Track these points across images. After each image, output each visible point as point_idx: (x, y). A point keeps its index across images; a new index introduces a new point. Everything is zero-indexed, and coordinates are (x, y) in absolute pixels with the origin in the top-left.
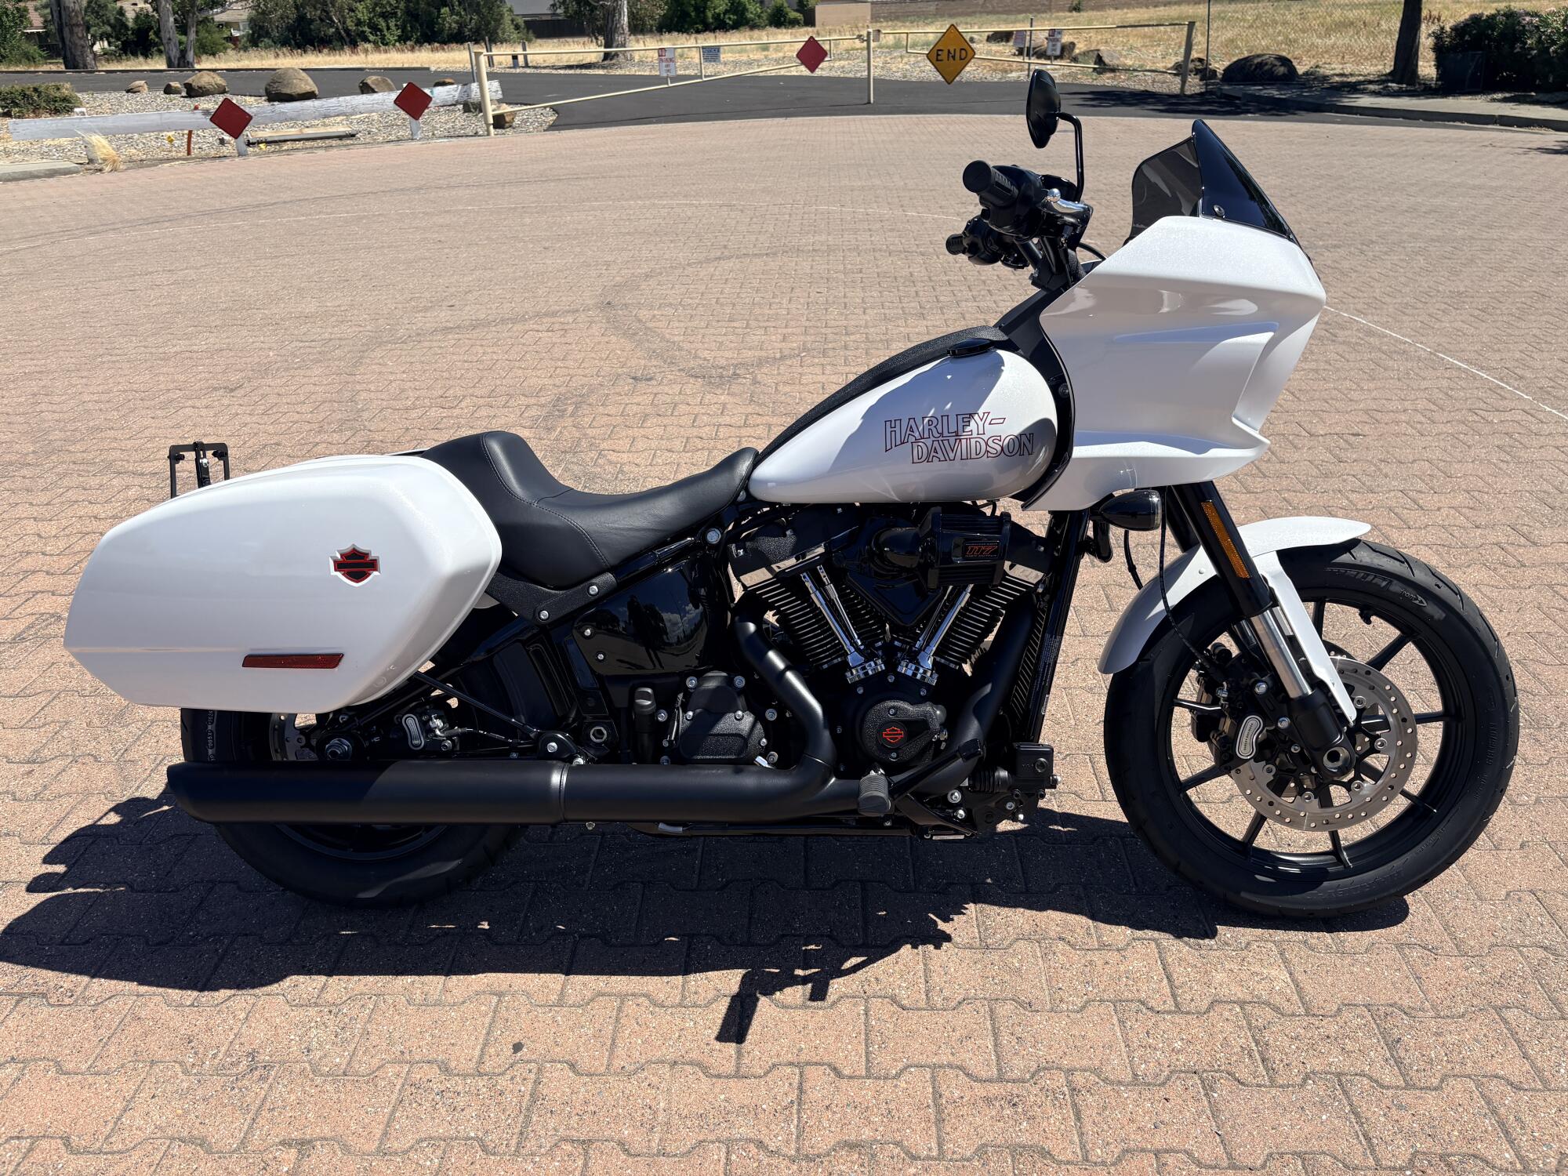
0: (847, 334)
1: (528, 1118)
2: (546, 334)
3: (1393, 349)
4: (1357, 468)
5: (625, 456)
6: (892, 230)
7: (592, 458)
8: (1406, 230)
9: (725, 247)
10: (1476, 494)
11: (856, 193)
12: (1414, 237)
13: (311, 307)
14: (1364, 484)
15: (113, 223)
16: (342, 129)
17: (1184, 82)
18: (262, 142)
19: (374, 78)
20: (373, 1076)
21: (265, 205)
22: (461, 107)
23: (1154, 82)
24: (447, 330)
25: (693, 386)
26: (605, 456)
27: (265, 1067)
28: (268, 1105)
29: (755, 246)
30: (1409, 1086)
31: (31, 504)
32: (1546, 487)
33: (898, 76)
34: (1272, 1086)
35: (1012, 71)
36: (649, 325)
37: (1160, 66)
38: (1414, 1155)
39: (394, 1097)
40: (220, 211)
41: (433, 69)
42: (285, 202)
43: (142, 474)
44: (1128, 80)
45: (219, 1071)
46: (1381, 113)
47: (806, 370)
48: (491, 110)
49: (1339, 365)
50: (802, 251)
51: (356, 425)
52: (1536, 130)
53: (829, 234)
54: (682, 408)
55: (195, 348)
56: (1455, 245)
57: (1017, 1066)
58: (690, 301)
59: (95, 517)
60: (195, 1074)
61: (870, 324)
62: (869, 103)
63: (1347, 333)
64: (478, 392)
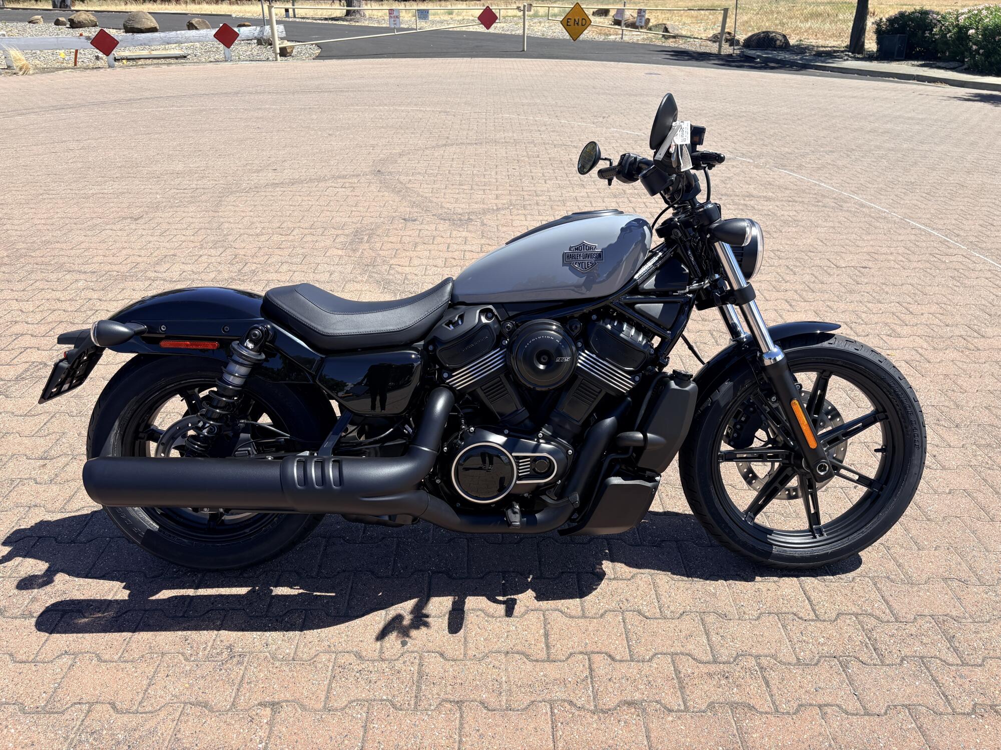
0: (537, 196)
1: (419, 688)
2: (341, 189)
3: (878, 215)
4: (869, 288)
5: (407, 269)
6: (553, 131)
7: (386, 270)
8: (872, 143)
9: (448, 138)
10: (943, 305)
11: (526, 107)
12: (879, 148)
13: (180, 167)
14: (874, 297)
15: (33, 108)
16: (177, 52)
17: (720, 46)
18: (124, 59)
19: (197, 20)
20: (313, 661)
21: (134, 100)
22: (256, 41)
23: (700, 45)
24: (275, 185)
25: (443, 226)
26: (394, 268)
27: (240, 656)
28: (246, 680)
29: (467, 138)
30: (963, 664)
31: (12, 290)
32: (983, 302)
33: (539, 34)
34: (883, 665)
35: (610, 35)
36: (407, 185)
37: (704, 36)
38: (975, 705)
39: (329, 674)
40: (104, 103)
41: (234, 16)
42: (147, 98)
43: (85, 272)
44: (685, 43)
45: (208, 658)
46: (843, 71)
47: (514, 217)
48: (278, 44)
49: (847, 224)
50: (499, 142)
51: (225, 244)
52: (939, 84)
53: (513, 132)
54: (439, 240)
55: (106, 191)
56: (903, 153)
57: (724, 654)
58: (432, 172)
59: (58, 300)
60: (193, 661)
61: (551, 190)
62: (524, 51)
63: (849, 205)
64: (302, 225)
